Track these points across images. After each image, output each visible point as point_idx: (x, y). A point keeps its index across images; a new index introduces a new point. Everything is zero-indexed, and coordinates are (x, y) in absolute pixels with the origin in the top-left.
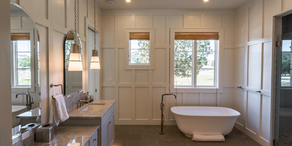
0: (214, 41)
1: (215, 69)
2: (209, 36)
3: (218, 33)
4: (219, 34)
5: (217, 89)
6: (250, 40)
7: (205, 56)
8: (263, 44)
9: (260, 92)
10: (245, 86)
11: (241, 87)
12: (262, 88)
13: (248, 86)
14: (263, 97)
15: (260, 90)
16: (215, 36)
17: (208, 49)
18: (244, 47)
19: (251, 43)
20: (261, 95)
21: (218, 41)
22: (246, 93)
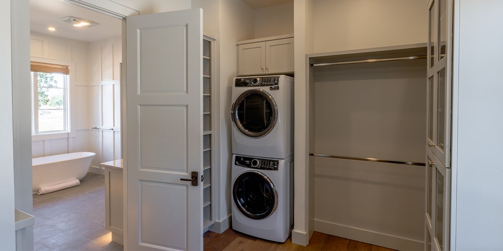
0: (62, 75)
1: (65, 109)
2: (56, 68)
3: (68, 66)
4: (69, 68)
5: (68, 133)
6: (103, 79)
7: (44, 90)
8: (114, 85)
9: (113, 129)
10: (100, 126)
11: (96, 128)
12: (114, 126)
13: (102, 125)
14: (115, 133)
15: (112, 128)
16: (65, 70)
17: (49, 80)
18: (98, 86)
19: (104, 83)
20: (114, 132)
21: (68, 76)
22: (101, 133)
